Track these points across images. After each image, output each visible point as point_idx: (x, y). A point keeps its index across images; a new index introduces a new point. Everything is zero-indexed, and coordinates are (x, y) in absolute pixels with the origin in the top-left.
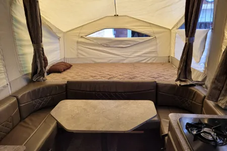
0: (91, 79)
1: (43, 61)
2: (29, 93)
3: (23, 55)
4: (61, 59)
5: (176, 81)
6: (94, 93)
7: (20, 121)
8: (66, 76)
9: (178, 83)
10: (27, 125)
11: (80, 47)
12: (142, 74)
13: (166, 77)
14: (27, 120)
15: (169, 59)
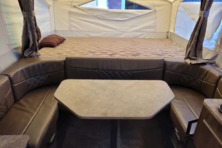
0: (90, 56)
1: (36, 33)
2: (22, 71)
3: (10, 24)
4: (51, 32)
5: (186, 59)
6: (96, 71)
7: (15, 103)
8: (61, 51)
9: (188, 61)
10: (23, 108)
11: (72, 18)
12: (144, 50)
13: (171, 54)
14: (22, 101)
15: (167, 35)
